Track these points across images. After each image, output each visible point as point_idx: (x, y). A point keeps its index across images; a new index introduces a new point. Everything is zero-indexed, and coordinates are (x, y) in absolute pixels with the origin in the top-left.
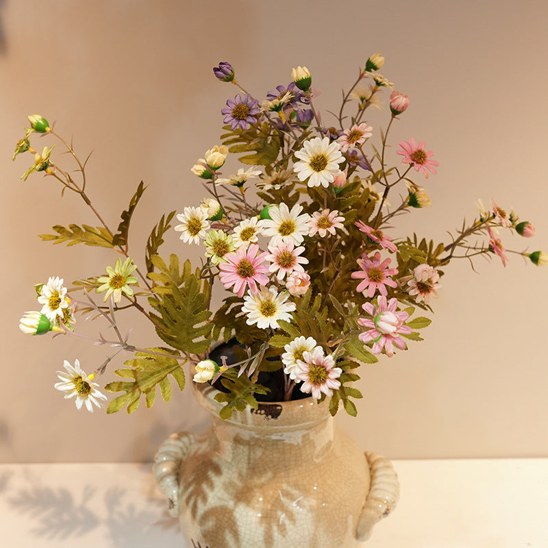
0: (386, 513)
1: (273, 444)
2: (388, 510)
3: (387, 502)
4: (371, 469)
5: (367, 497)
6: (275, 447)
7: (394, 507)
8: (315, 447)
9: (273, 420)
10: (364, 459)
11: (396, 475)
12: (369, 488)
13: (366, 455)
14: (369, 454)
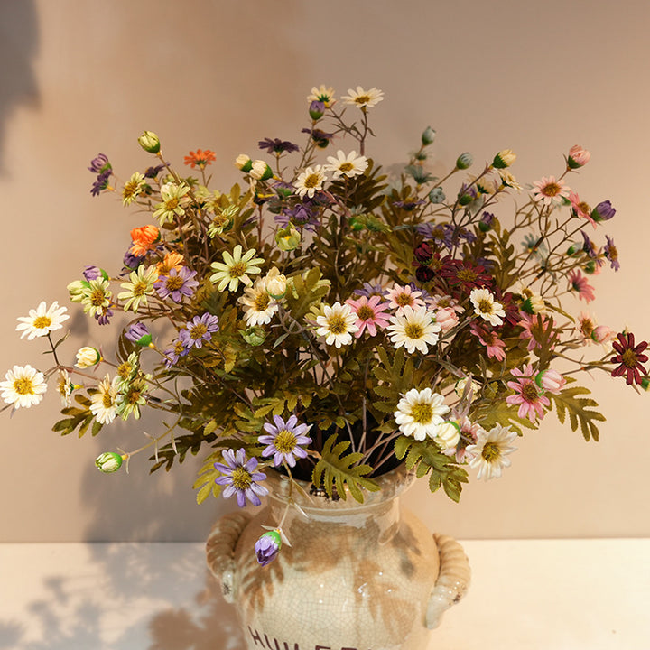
0: (457, 600)
1: (334, 528)
2: (458, 596)
3: (458, 588)
4: (440, 552)
5: (436, 582)
6: (336, 530)
7: (465, 593)
8: (379, 531)
9: (333, 502)
10: (432, 542)
11: (467, 559)
12: (438, 573)
13: (434, 537)
14: (437, 536)
